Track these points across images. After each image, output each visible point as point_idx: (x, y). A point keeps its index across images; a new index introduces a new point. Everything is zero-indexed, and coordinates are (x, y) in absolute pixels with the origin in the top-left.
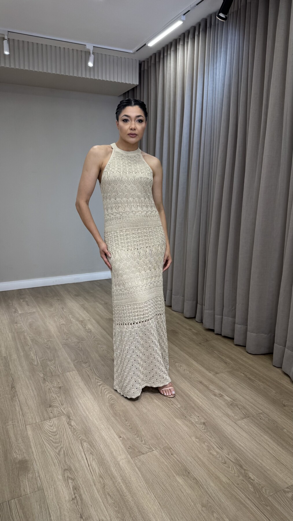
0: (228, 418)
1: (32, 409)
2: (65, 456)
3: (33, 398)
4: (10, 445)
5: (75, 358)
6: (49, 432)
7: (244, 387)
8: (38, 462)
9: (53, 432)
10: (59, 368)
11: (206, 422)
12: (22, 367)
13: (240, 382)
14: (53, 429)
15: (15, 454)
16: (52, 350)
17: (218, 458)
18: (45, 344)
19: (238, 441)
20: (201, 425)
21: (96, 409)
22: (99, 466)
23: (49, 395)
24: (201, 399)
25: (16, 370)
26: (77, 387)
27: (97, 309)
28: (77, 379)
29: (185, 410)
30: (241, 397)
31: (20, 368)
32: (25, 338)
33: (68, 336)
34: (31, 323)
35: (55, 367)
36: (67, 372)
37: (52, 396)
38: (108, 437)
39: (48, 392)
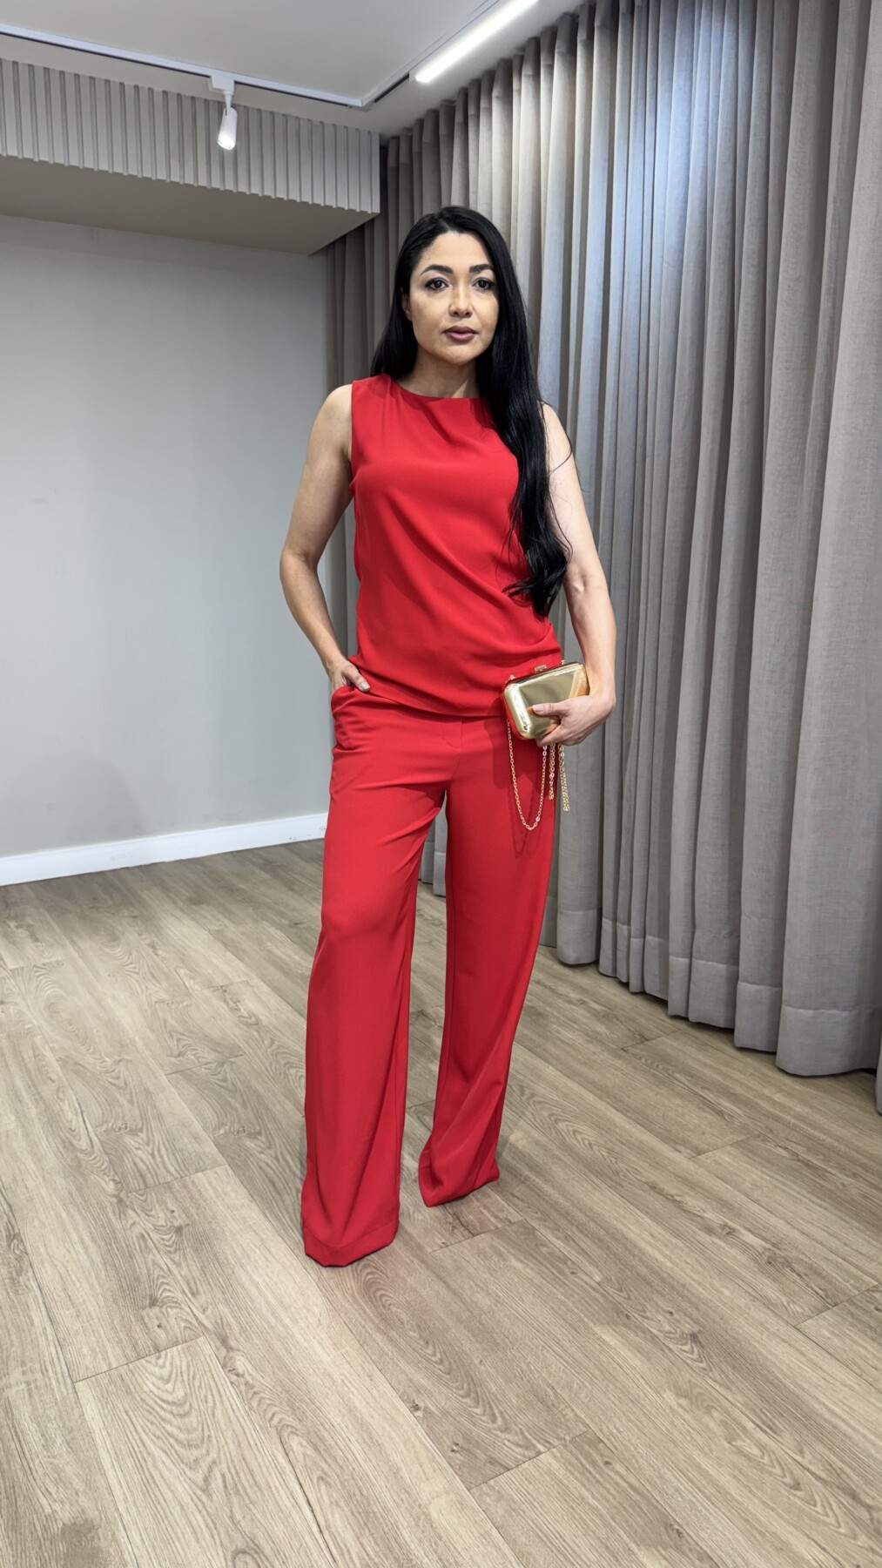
0: (768, 1312)
1: (91, 1316)
2: (228, 1495)
3: (87, 1273)
4: (25, 1464)
5: (218, 1118)
6: (160, 1403)
7: (796, 1195)
8: (133, 1528)
9: (174, 1403)
10: (166, 1158)
11: (700, 1331)
12: (38, 1160)
13: (780, 1179)
14: (174, 1389)
15: (45, 1500)
16: (134, 1095)
17: (770, 1469)
18: (107, 1072)
19: (821, 1398)
20: (685, 1344)
21: (317, 1305)
22: (357, 1530)
23: (145, 1258)
24: (666, 1246)
25: (17, 1171)
26: (236, 1226)
27: (269, 944)
28: (233, 1195)
29: (621, 1291)
30: (795, 1231)
31: (33, 1166)
32: (37, 1055)
33: (183, 1043)
34: (53, 1001)
35: (153, 1156)
36: (197, 1171)
37: (154, 1263)
38: (374, 1410)
39: (138, 1248)
